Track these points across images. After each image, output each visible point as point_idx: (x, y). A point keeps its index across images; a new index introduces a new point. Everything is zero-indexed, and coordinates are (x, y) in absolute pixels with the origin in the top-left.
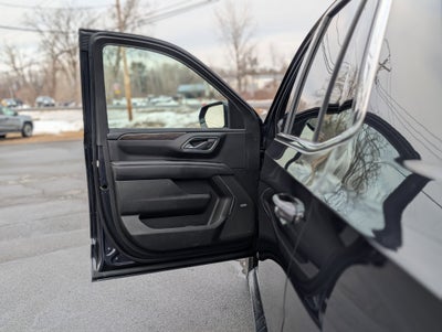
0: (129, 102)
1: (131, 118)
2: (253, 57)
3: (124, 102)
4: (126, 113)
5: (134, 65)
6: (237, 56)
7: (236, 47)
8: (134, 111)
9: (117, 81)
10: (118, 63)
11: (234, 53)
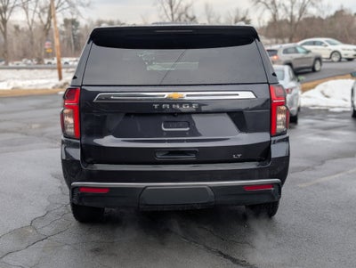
0: (59, 62)
1: (60, 78)
2: (190, 15)
3: (55, 61)
4: (56, 73)
5: (66, 22)
6: (172, 15)
7: (171, 7)
8: (63, 71)
9: (47, 40)
10: (49, 22)
11: (169, 12)
